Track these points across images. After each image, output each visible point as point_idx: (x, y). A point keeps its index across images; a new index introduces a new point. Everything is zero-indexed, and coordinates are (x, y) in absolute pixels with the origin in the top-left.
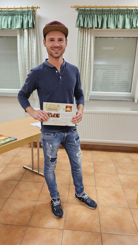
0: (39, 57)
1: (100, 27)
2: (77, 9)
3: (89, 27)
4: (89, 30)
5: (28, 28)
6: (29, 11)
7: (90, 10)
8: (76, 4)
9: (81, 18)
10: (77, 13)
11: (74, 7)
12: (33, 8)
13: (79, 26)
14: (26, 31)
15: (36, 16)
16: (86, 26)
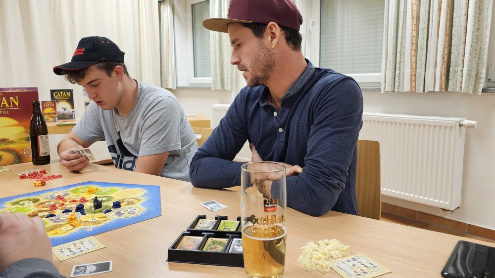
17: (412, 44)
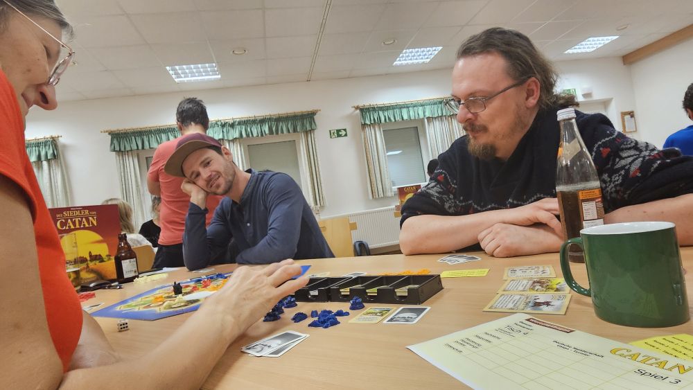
0: (68, 191)
1: (140, 147)
2: (109, 134)
3: (127, 150)
4: (130, 153)
5: (48, 161)
6: (46, 142)
7: (125, 133)
8: (107, 129)
9: (115, 142)
10: (110, 137)
11: (105, 132)
12: (52, 138)
13: (114, 150)
14: (45, 163)
15: (59, 144)
16: (122, 149)
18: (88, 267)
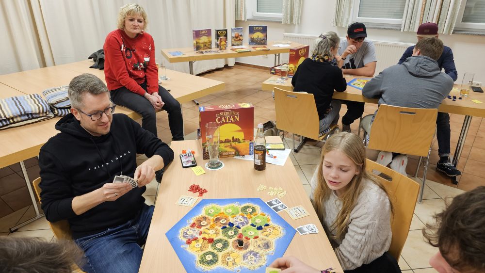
17: (422, 8)
18: (231, 145)
